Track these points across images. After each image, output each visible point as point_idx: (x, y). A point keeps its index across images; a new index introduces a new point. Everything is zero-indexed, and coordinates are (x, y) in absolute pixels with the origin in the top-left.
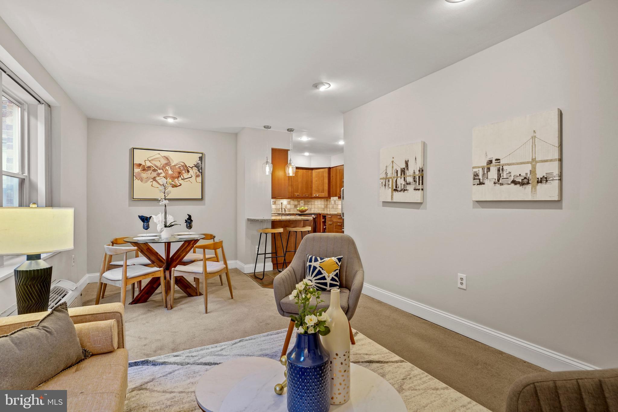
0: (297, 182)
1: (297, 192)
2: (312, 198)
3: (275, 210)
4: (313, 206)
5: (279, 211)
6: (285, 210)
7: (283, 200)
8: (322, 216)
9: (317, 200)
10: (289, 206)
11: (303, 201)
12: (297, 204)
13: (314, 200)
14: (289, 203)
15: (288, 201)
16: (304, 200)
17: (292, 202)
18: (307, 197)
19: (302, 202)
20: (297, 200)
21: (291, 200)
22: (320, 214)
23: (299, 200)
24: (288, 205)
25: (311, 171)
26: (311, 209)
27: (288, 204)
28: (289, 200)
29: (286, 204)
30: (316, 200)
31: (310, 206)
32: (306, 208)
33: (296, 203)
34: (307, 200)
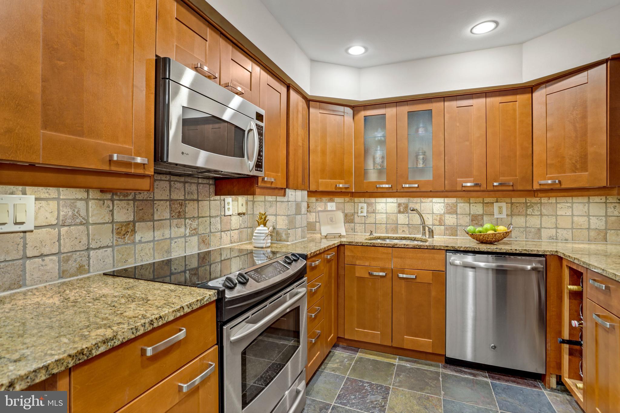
0: (467, 143)
1: (467, 175)
2: (534, 193)
3: (406, 229)
4: (548, 222)
5: (418, 232)
6: (431, 233)
7: (431, 202)
8: (571, 269)
9: (569, 199)
10: (450, 220)
11: (504, 205)
12: (481, 212)
13: (553, 200)
14: (452, 210)
15: (448, 204)
16: (508, 200)
17: (462, 206)
18: (511, 188)
19: (500, 208)
20: (481, 200)
21: (459, 200)
22: (561, 259)
23: (487, 200)
24: (447, 216)
25: (528, 96)
26: (539, 230)
27: (450, 213)
28: (453, 200)
29: (442, 212)
30: (559, 200)
31: (534, 221)
32: (502, 229)
33: (478, 209)
34: (523, 200)
